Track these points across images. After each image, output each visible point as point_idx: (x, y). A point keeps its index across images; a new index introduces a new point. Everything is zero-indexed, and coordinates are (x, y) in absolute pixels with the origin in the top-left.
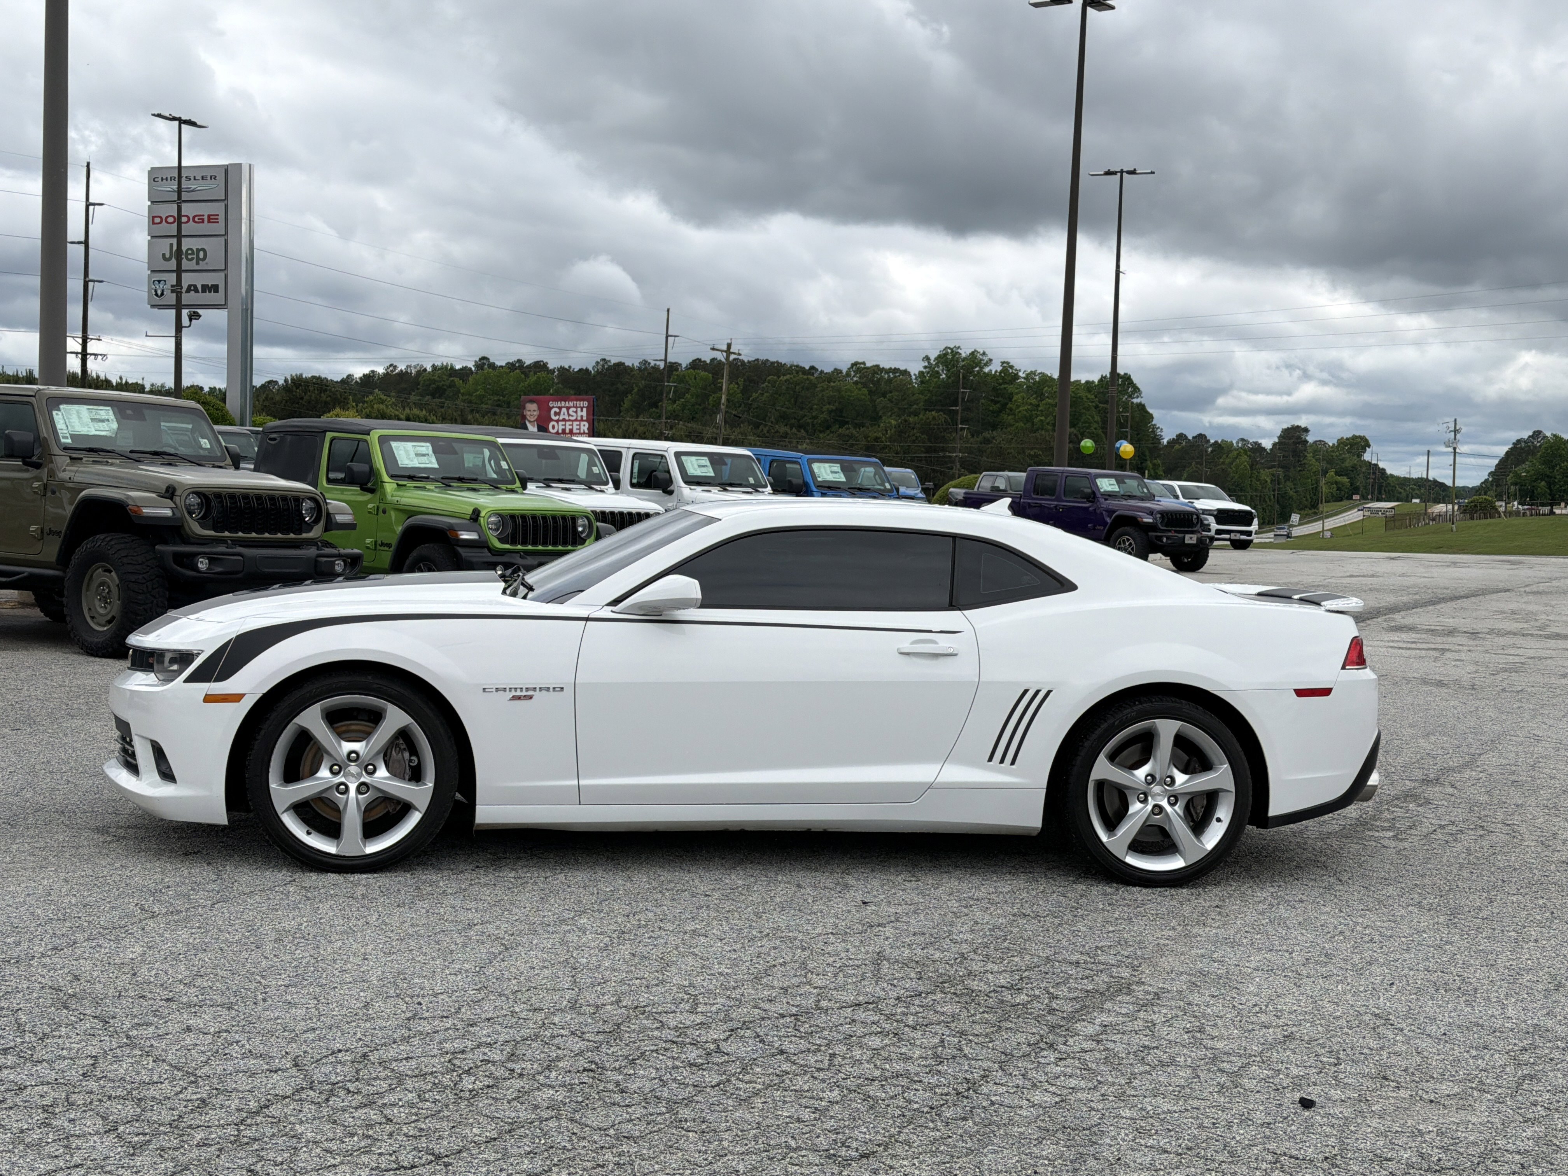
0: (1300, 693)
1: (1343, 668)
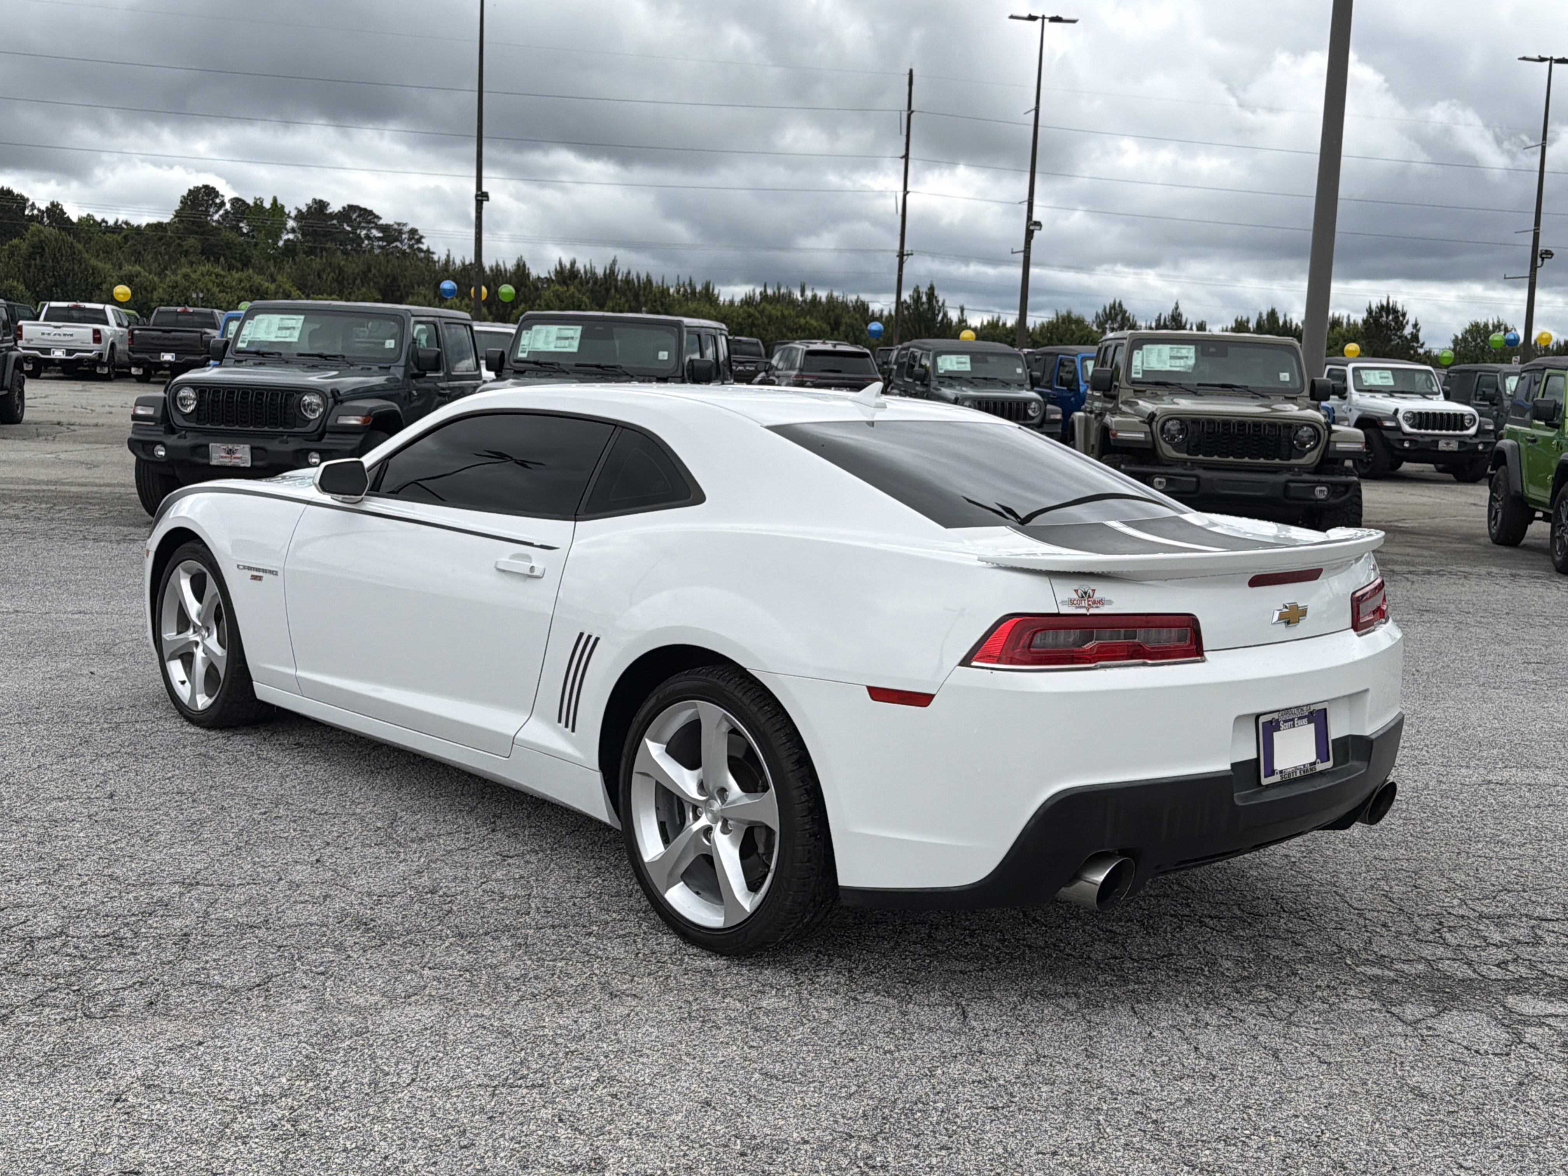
0: (878, 694)
1: (965, 662)
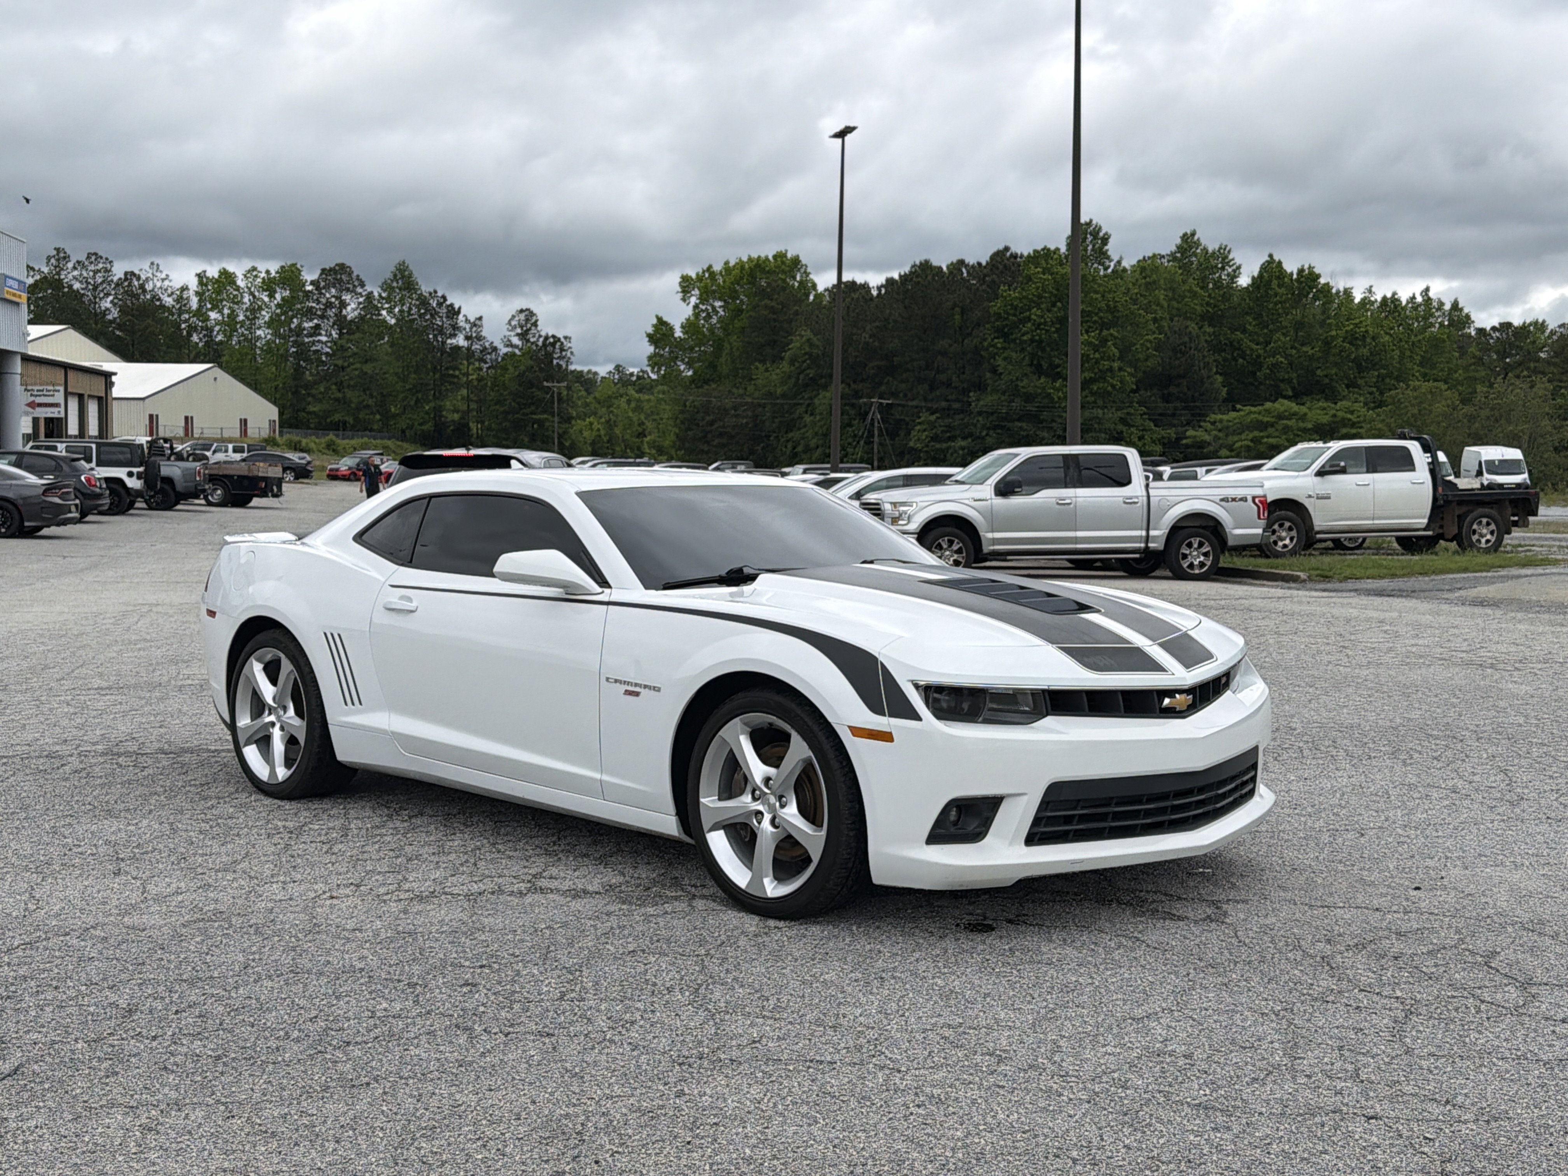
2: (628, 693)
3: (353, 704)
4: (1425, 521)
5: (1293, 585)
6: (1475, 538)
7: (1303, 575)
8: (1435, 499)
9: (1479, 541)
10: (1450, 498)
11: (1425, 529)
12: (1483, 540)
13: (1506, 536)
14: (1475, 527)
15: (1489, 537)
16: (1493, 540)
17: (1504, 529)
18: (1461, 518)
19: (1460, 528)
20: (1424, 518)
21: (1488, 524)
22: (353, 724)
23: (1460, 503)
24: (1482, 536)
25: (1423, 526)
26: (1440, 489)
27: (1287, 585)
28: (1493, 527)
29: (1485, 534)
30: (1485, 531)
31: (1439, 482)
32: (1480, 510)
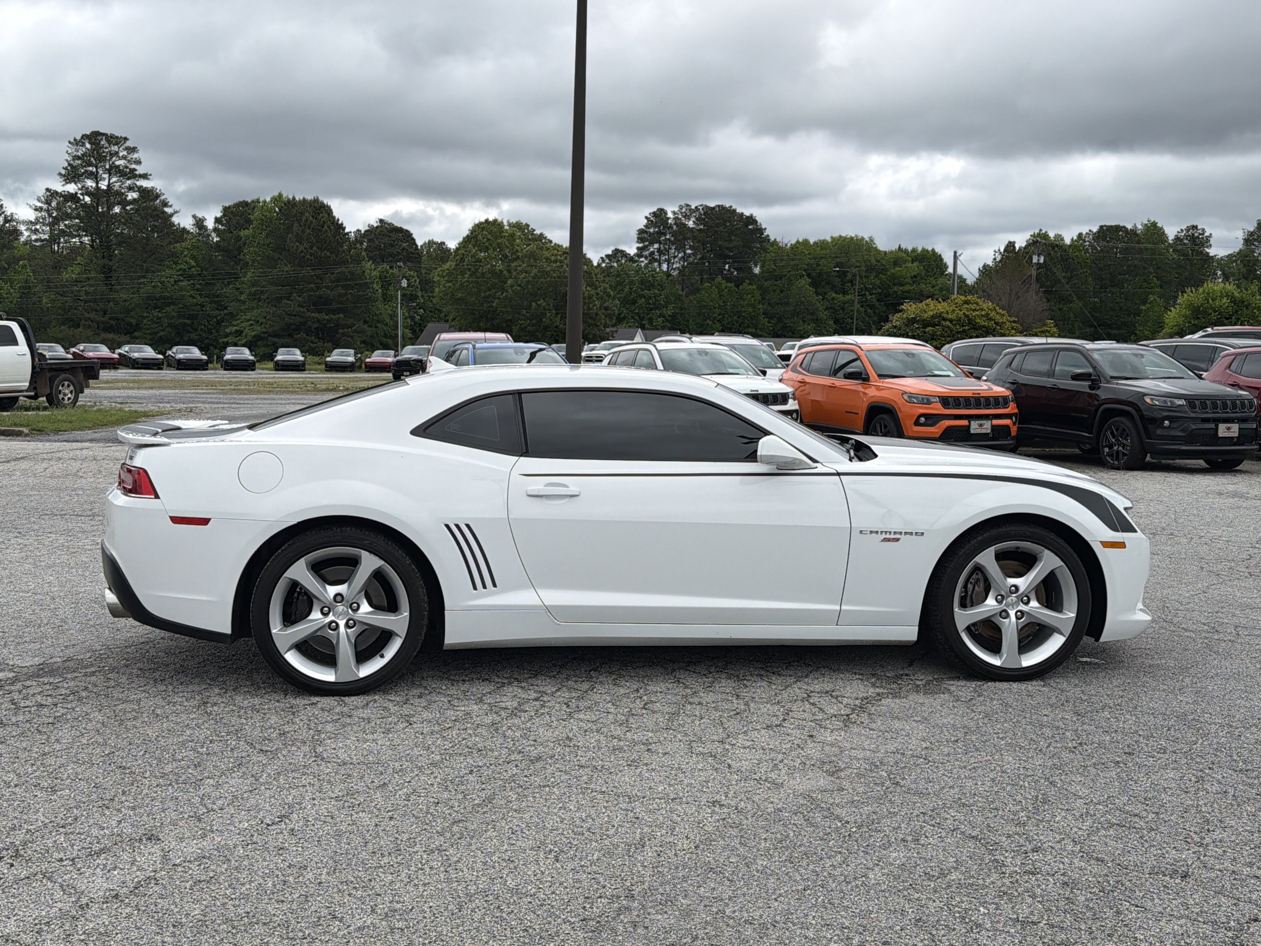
2: (885, 540)
3: (484, 587)
4: (27, 384)
5: (20, 438)
6: (61, 396)
7: (25, 430)
8: (33, 367)
9: (63, 399)
10: (44, 366)
11: (27, 391)
12: (66, 398)
13: (80, 395)
14: (60, 388)
15: (69, 395)
16: (72, 398)
17: (79, 390)
18: (52, 380)
19: (51, 389)
20: (26, 382)
21: (69, 386)
22: (484, 606)
23: (51, 370)
24: (65, 395)
25: (26, 388)
26: (37, 359)
27: (9, 438)
28: (72, 388)
29: (67, 392)
30: (67, 391)
31: (36, 354)
32: (63, 376)
